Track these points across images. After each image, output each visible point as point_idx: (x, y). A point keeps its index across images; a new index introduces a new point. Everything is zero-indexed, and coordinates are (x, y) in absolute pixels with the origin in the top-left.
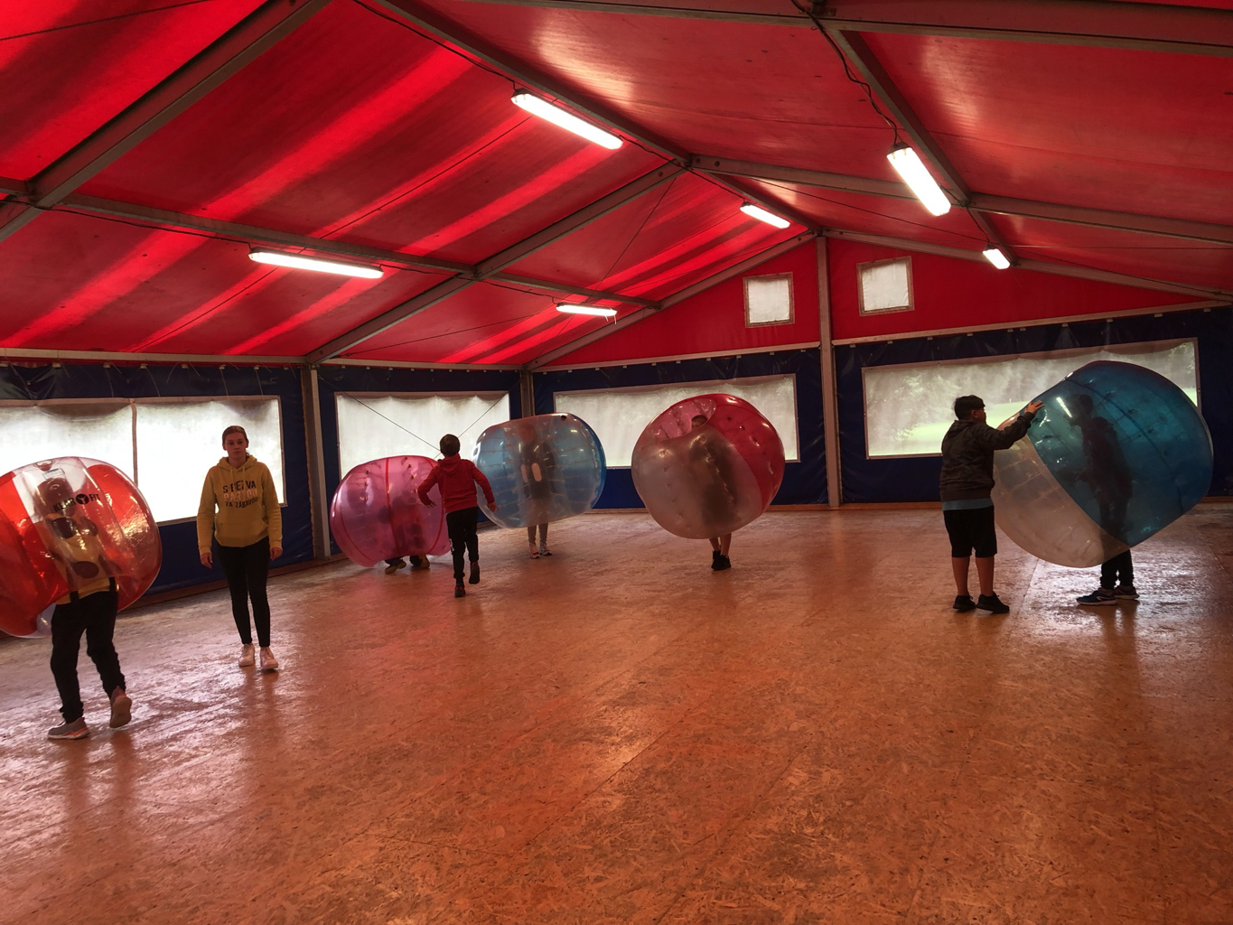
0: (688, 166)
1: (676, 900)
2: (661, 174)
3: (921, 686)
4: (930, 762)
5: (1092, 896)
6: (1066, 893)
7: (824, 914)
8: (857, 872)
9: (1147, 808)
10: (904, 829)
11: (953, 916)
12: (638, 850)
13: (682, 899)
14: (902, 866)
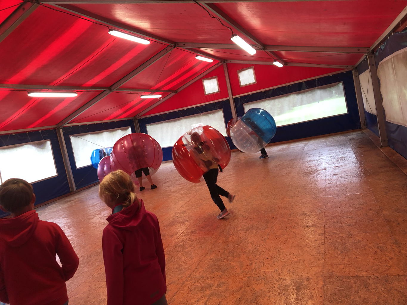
0: (175, 46)
1: (182, 286)
2: (166, 50)
3: (262, 204)
4: (262, 229)
5: (304, 262)
6: (297, 262)
7: (226, 282)
8: (237, 267)
9: (323, 232)
10: (252, 251)
11: (263, 275)
12: (171, 272)
13: (184, 285)
14: (250, 263)
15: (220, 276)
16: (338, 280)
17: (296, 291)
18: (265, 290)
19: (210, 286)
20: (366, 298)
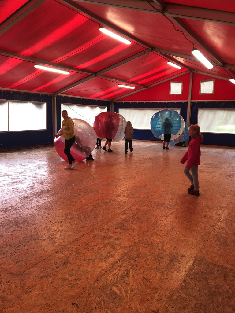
1: (91, 231)
2: (144, 52)
3: (179, 190)
4: (169, 208)
5: (187, 242)
6: (182, 241)
7: (122, 238)
8: (136, 230)
10: (153, 222)
11: (151, 242)
12: (89, 219)
15: (121, 233)
16: (205, 264)
18: (147, 253)
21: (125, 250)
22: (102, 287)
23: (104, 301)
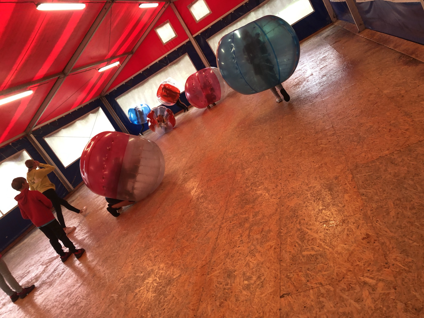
1: (220, 230)
2: (105, 8)
3: (263, 131)
4: (273, 152)
5: (326, 165)
6: (319, 168)
7: (260, 210)
8: (264, 194)
9: (333, 132)
10: (273, 175)
11: (293, 191)
12: (204, 222)
14: (275, 185)
15: (251, 207)
16: (364, 167)
17: (329, 192)
18: (301, 202)
19: (247, 220)
20: (396, 172)
21: (275, 217)
22: (291, 262)
23: (308, 269)
